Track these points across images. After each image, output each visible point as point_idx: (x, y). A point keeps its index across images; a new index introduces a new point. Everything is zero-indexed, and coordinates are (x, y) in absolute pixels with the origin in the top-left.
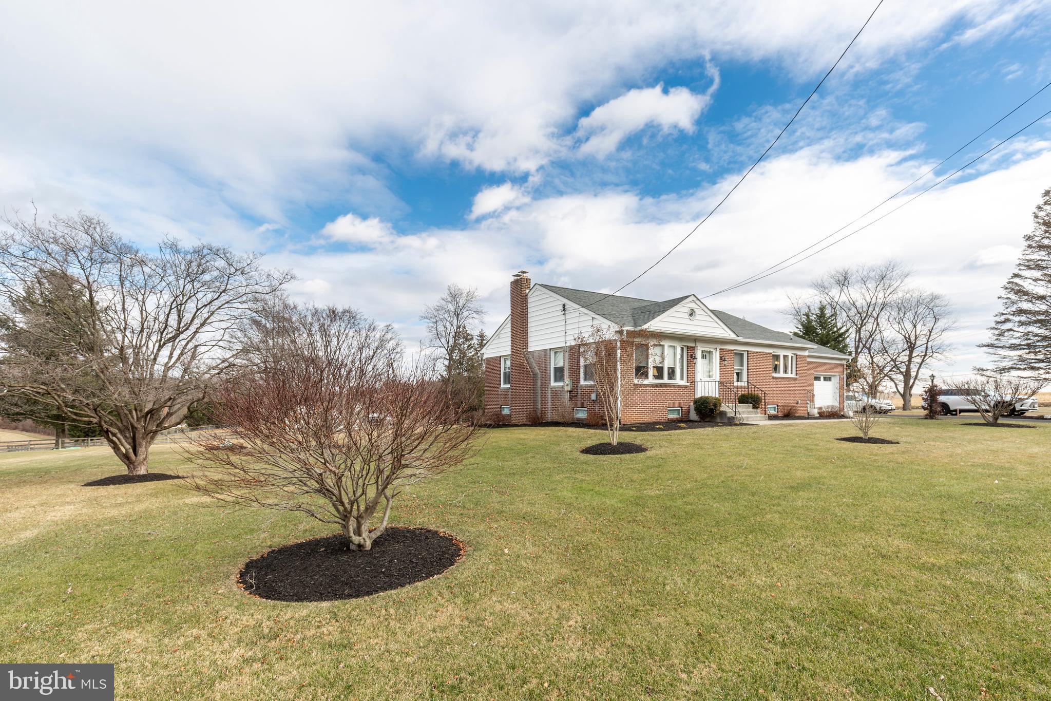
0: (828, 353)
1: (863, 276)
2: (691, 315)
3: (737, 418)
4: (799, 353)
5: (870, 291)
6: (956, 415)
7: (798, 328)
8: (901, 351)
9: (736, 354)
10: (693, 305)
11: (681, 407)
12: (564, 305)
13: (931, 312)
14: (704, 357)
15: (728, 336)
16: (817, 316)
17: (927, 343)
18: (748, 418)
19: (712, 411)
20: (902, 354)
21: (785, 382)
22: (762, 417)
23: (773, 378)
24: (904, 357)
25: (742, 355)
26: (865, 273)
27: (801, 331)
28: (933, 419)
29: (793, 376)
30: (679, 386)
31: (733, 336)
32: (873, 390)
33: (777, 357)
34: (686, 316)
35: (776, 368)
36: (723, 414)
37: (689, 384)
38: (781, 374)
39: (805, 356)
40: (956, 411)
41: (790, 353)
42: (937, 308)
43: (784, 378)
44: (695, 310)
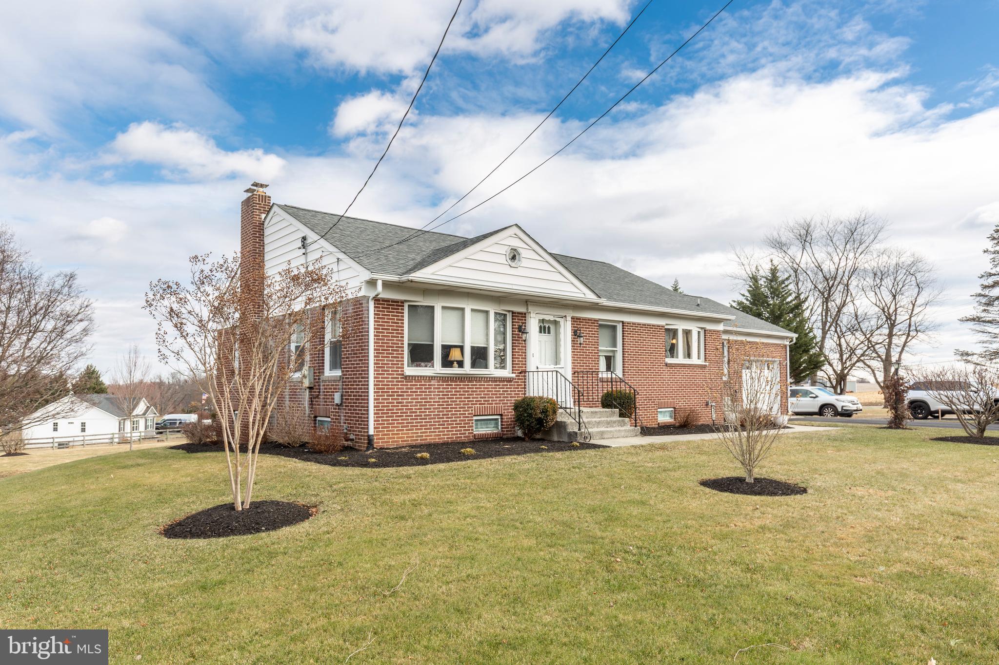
0: (762, 328)
1: (828, 230)
2: (513, 258)
3: (581, 434)
4: (710, 327)
5: (838, 250)
6: (937, 417)
7: (744, 295)
8: (875, 328)
9: (601, 326)
10: (516, 243)
11: (501, 415)
12: (304, 239)
13: (914, 278)
14: (543, 329)
15: (583, 296)
16: (767, 279)
17: (910, 318)
18: (602, 433)
19: (540, 421)
20: (876, 333)
21: (687, 371)
22: (629, 431)
23: (666, 365)
24: (880, 337)
25: (614, 328)
26: (831, 226)
27: (747, 300)
28: (899, 428)
29: (701, 362)
30: (495, 380)
31: (590, 297)
32: (840, 383)
33: (674, 333)
34: (502, 260)
35: (672, 350)
36: (561, 426)
37: (514, 375)
38: (681, 359)
39: (718, 331)
40: (937, 412)
41: (694, 327)
42: (919, 274)
43: (684, 366)
44: (520, 250)
